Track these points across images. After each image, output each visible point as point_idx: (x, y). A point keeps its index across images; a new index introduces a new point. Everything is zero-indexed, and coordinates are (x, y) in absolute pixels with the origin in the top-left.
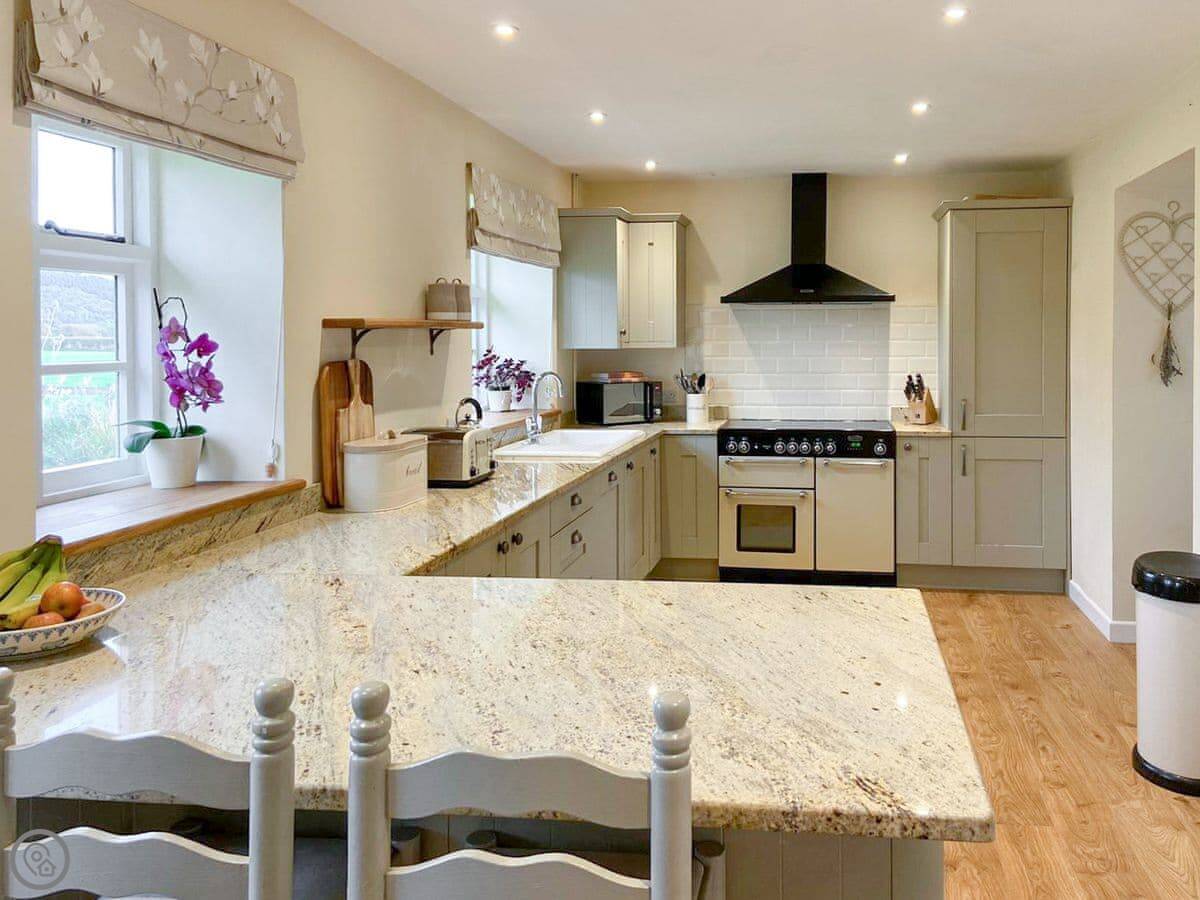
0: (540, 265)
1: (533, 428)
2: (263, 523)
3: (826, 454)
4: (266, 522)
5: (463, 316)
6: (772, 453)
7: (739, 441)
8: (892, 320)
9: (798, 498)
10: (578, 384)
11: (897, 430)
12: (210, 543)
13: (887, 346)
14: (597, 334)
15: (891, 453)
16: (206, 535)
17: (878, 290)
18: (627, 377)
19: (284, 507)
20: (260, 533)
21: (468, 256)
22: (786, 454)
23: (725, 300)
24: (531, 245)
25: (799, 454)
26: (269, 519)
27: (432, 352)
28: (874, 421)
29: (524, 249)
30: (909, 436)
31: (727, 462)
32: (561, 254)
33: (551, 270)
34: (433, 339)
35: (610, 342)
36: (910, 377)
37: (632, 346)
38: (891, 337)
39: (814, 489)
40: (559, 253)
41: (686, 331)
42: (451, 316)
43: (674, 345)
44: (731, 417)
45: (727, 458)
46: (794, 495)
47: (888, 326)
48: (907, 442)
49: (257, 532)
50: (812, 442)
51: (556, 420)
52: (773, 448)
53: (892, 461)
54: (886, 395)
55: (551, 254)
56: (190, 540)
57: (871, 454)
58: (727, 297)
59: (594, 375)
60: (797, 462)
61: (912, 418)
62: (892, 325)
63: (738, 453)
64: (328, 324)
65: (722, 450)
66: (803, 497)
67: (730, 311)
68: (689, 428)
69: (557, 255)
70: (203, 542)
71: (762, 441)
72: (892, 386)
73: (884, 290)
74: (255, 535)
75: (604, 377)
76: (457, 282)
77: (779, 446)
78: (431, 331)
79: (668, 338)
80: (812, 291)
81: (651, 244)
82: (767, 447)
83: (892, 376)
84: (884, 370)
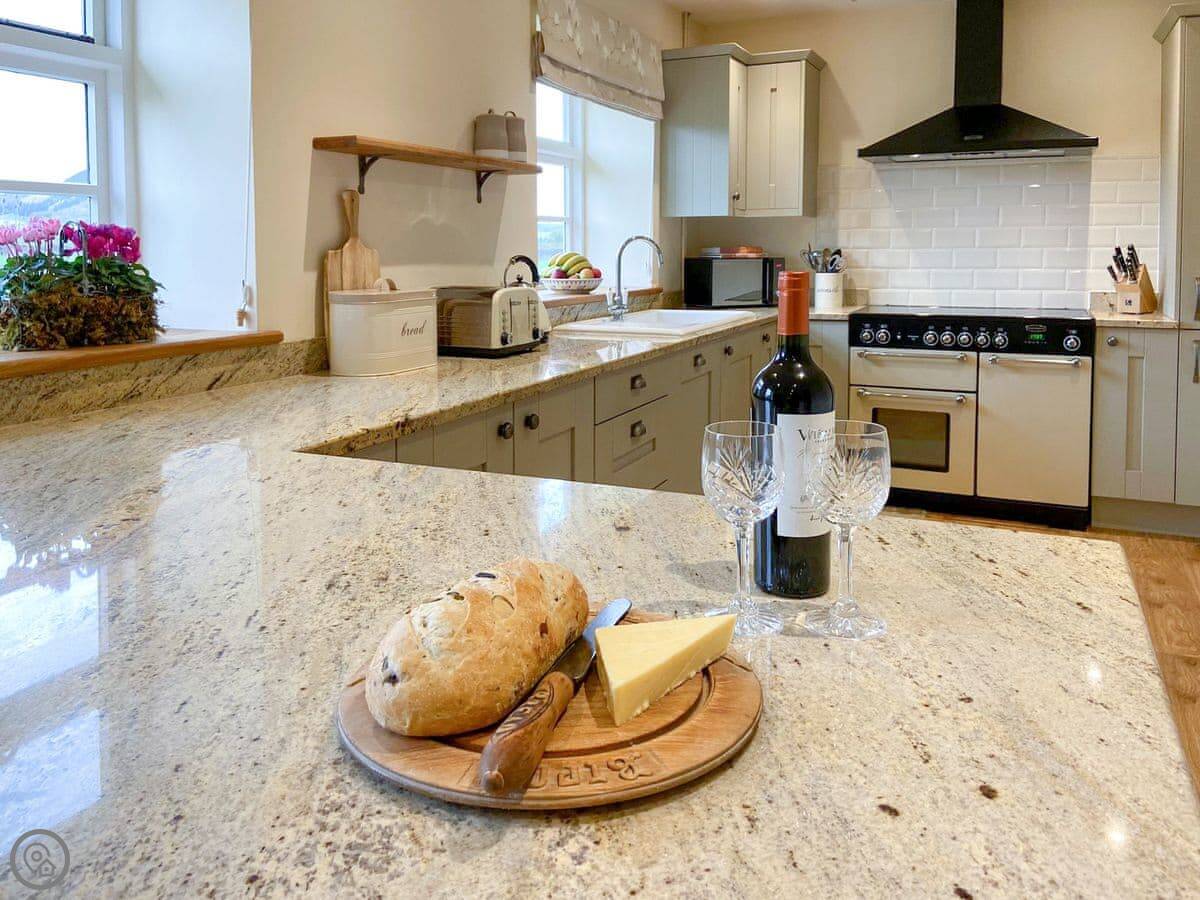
0: (637, 115)
1: (615, 302)
2: (218, 380)
3: (993, 348)
4: (223, 379)
5: (517, 156)
6: (920, 345)
7: (876, 328)
8: (1093, 177)
9: (955, 403)
10: (686, 260)
11: (1097, 319)
12: (131, 397)
13: (1086, 211)
14: (706, 200)
15: (1087, 348)
16: (126, 385)
17: (1074, 132)
18: (743, 252)
19: (252, 363)
20: (212, 391)
21: (533, 91)
22: (940, 346)
23: (863, 153)
24: (623, 88)
25: (956, 347)
26: (227, 375)
27: (479, 200)
28: (1066, 309)
29: (614, 91)
30: (1116, 327)
31: (860, 355)
32: (663, 104)
33: (652, 123)
34: (480, 183)
35: (719, 208)
36: (1118, 251)
37: (749, 214)
38: (1092, 200)
39: (977, 392)
40: (662, 102)
41: (816, 195)
42: (502, 154)
43: (799, 212)
44: (871, 303)
45: (860, 349)
46: (950, 400)
47: (1088, 185)
48: (1111, 335)
49: (210, 388)
50: (974, 332)
51: (655, 299)
52: (921, 338)
53: (1088, 359)
54: (1083, 275)
55: (651, 103)
56: (100, 390)
57: (1060, 350)
58: (867, 149)
59: (705, 250)
60: (953, 358)
61: (1120, 305)
62: (1093, 183)
63: (875, 344)
64: (320, 144)
65: (855, 340)
66: (960, 401)
67: (874, 172)
68: (817, 313)
69: (660, 105)
70: (121, 393)
71: (907, 330)
72: (1092, 261)
73: (1084, 133)
74: (204, 393)
75: (716, 252)
76: (510, 115)
77: (929, 336)
78: (478, 174)
79: (791, 203)
80: (980, 137)
81: (773, 90)
82: (913, 338)
83: (1093, 251)
84: (1082, 242)
